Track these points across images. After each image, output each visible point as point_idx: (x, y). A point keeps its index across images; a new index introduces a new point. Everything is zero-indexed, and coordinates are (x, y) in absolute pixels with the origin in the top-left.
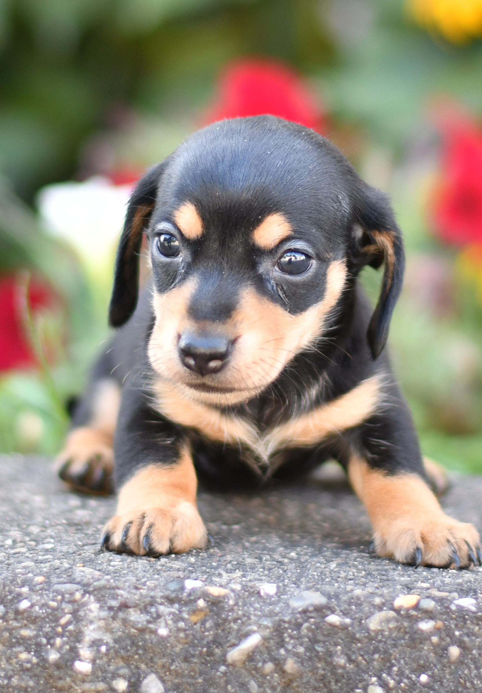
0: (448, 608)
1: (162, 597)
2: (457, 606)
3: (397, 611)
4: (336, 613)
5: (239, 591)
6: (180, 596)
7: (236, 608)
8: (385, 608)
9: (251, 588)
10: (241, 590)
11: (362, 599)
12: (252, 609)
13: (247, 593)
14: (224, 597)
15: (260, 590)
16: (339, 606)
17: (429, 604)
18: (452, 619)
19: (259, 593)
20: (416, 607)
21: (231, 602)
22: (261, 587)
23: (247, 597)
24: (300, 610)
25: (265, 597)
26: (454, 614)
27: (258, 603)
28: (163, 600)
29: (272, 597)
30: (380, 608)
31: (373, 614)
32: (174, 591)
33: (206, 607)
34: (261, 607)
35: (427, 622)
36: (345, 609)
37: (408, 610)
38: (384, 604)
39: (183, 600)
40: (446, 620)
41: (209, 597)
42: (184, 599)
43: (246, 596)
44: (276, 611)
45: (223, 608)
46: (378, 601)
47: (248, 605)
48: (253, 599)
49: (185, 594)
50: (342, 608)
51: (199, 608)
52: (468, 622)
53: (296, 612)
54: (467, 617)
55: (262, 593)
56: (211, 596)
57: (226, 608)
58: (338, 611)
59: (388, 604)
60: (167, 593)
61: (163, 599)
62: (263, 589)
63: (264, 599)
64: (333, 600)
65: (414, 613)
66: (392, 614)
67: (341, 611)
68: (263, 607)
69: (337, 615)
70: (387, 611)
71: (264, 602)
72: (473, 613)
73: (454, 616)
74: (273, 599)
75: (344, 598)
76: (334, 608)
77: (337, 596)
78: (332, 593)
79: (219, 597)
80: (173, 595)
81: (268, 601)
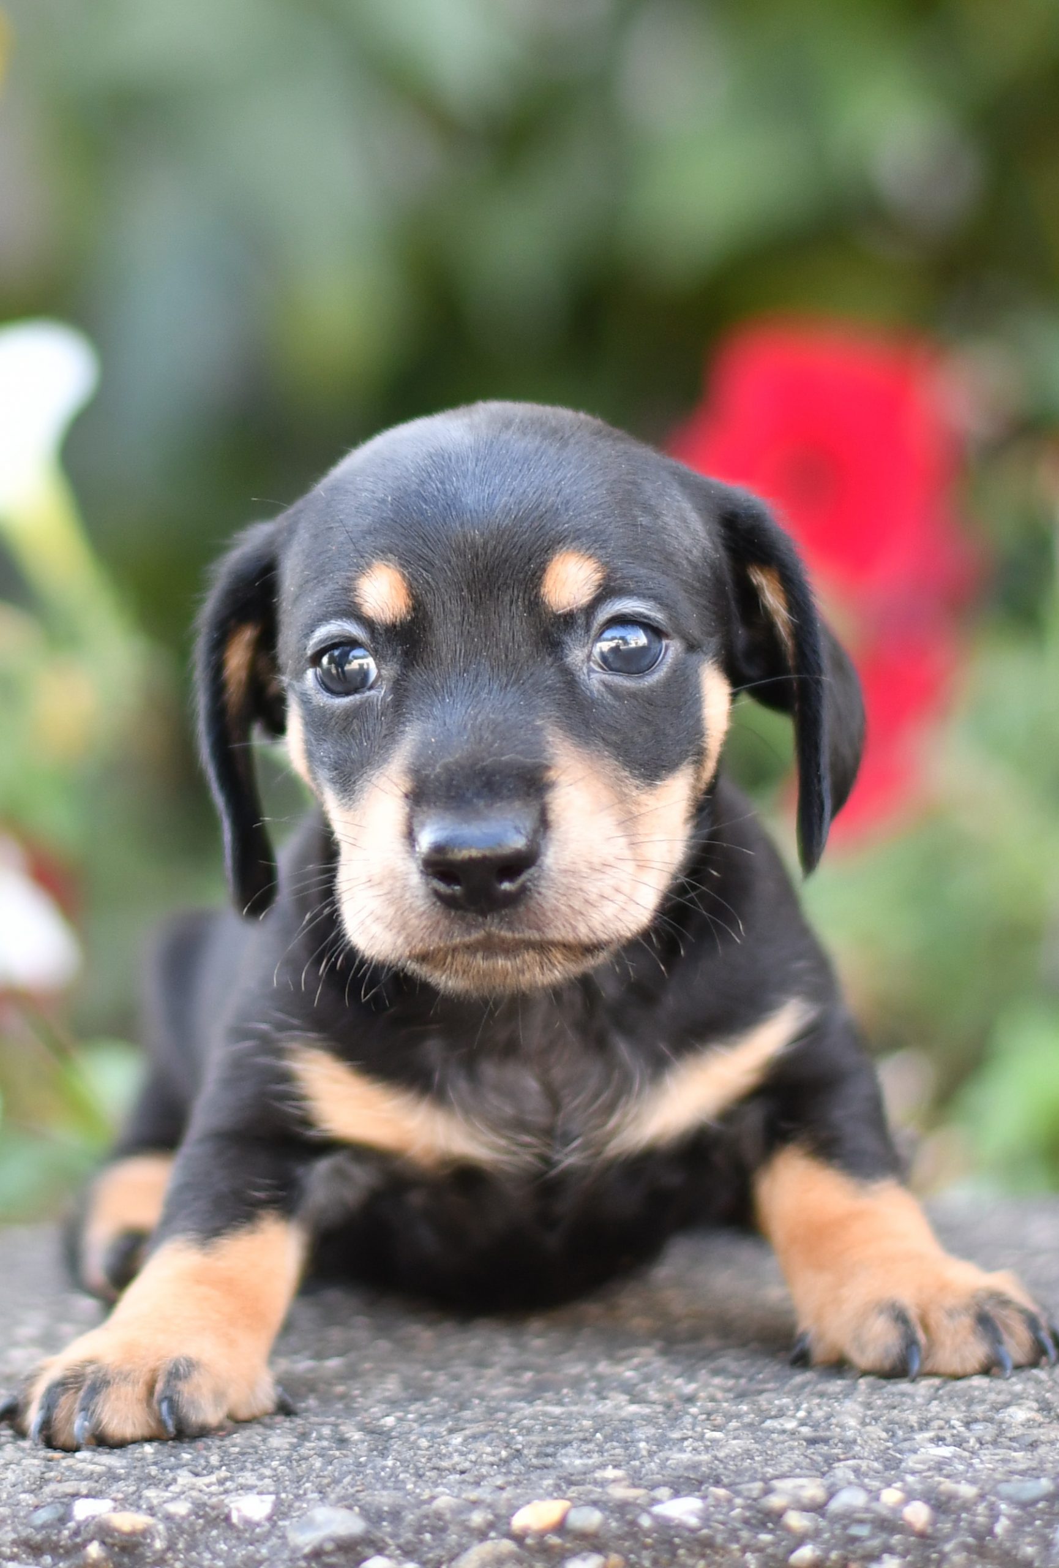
0: (633, 1523)
1: (14, 1543)
2: (655, 1518)
3: (519, 1538)
4: (387, 1552)
5: (183, 1518)
6: (54, 1538)
7: (169, 1555)
8: (492, 1534)
9: (213, 1508)
10: (189, 1515)
11: (448, 1516)
12: (207, 1555)
13: (201, 1521)
14: (146, 1532)
15: (230, 1512)
16: (394, 1536)
17: (589, 1519)
18: (645, 1547)
19: (227, 1518)
20: (561, 1528)
21: (159, 1545)
22: (232, 1506)
23: (202, 1531)
24: (307, 1550)
25: (241, 1527)
26: (649, 1537)
27: (225, 1540)
28: (15, 1550)
29: (258, 1525)
30: (482, 1535)
31: (463, 1548)
32: (43, 1527)
33: (106, 1559)
34: (230, 1549)
35: (584, 1559)
36: (408, 1543)
37: (541, 1534)
38: (491, 1526)
39: (61, 1547)
40: (631, 1552)
41: (112, 1537)
42: (62, 1543)
43: (198, 1528)
44: (258, 1557)
45: (142, 1557)
46: (477, 1518)
47: (201, 1548)
48: (214, 1533)
49: (66, 1533)
50: (402, 1541)
51: (90, 1561)
52: (681, 1552)
53: (298, 1555)
54: (677, 1540)
55: (235, 1519)
56: (116, 1534)
57: (149, 1557)
58: (393, 1547)
59: (499, 1524)
60: (26, 1532)
61: (18, 1547)
62: (238, 1510)
63: (238, 1530)
64: (385, 1524)
65: (554, 1540)
66: (508, 1545)
67: (399, 1547)
68: (234, 1550)
69: (390, 1557)
70: (496, 1541)
71: (239, 1538)
72: (692, 1530)
73: (649, 1541)
74: (258, 1530)
75: (410, 1517)
76: (383, 1541)
77: (395, 1515)
78: (386, 1508)
79: (133, 1533)
80: (39, 1537)
81: (247, 1535)
